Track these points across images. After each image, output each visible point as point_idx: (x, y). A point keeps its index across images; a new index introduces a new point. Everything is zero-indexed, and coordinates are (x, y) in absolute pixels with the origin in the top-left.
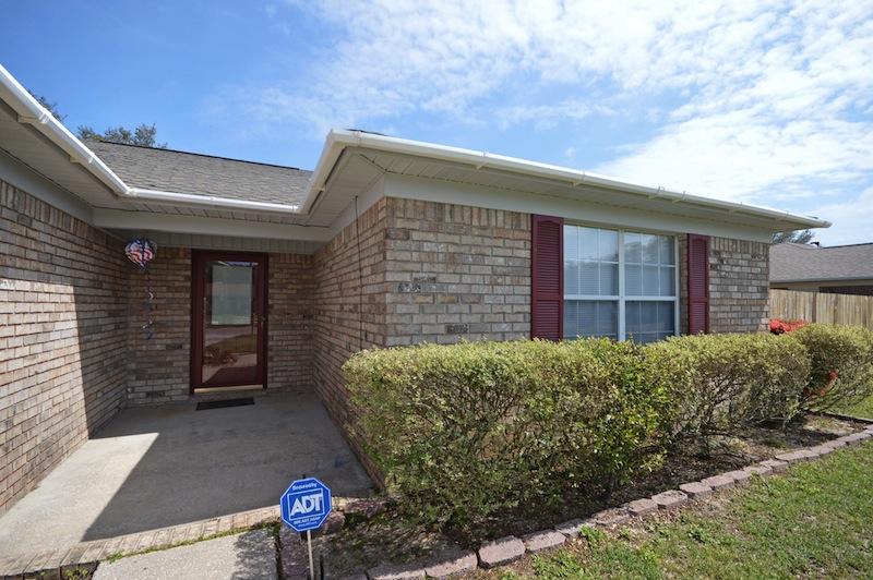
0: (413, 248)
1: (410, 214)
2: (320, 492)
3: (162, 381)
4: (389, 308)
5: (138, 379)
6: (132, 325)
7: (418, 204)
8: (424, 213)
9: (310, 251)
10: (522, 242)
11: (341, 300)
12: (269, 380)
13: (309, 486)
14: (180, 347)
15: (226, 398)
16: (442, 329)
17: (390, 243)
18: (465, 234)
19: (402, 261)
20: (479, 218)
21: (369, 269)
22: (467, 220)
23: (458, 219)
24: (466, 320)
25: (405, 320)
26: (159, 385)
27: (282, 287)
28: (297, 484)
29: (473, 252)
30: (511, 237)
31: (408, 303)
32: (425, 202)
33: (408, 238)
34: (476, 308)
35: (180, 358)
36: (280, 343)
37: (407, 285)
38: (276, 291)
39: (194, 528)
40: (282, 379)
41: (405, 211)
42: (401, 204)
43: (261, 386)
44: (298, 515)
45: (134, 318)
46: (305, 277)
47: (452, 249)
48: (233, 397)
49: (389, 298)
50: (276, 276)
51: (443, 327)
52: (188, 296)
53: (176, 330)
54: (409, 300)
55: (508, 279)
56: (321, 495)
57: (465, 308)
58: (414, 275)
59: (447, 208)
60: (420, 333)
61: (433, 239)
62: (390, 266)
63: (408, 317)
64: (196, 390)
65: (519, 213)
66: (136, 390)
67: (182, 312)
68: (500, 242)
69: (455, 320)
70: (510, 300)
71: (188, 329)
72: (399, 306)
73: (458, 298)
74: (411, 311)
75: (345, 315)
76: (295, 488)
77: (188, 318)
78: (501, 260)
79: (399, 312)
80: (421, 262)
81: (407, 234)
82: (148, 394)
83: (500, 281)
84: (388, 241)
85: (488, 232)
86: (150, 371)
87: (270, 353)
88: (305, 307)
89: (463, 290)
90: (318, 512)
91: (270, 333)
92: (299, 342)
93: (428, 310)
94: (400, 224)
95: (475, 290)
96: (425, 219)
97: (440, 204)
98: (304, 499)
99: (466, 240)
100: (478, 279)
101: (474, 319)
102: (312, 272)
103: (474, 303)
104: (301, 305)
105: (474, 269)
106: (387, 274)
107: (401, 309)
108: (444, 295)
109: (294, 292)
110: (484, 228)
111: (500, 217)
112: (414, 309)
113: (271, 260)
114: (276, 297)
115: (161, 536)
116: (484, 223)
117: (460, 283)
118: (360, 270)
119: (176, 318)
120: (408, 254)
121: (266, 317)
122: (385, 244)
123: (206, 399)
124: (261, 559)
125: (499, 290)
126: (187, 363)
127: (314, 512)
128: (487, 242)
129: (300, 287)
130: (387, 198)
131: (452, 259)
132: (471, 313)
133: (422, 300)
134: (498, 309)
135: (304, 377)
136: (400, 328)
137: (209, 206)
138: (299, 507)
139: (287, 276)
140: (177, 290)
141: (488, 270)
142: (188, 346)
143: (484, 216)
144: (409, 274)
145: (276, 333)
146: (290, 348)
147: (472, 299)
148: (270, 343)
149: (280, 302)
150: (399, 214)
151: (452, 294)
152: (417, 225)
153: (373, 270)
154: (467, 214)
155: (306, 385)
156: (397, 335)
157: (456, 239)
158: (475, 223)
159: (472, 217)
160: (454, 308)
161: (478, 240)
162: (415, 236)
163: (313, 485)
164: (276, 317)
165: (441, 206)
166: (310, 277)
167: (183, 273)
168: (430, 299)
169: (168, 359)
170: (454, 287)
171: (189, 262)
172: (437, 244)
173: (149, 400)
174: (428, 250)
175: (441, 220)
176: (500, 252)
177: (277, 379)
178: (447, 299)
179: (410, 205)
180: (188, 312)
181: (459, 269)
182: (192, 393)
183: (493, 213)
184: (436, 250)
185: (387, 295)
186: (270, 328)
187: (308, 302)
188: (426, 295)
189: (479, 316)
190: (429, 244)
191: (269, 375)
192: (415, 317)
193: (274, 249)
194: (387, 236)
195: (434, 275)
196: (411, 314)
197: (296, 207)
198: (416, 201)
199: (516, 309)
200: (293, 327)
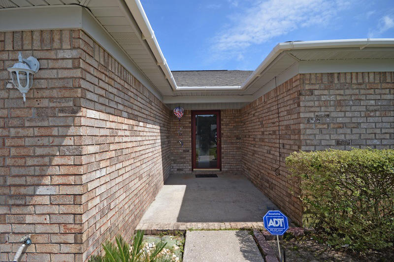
0: (315, 99)
1: (313, 81)
2: (282, 218)
3: (182, 165)
4: (302, 132)
5: (174, 163)
6: (172, 142)
7: (318, 75)
8: (322, 79)
9: (239, 107)
10: (388, 90)
11: (262, 130)
12: (222, 167)
13: (277, 214)
14: (188, 151)
15: (206, 173)
16: (333, 142)
17: (302, 98)
18: (348, 89)
19: (309, 107)
20: (357, 79)
21: (286, 112)
22: (348, 81)
23: (342, 80)
24: (348, 137)
25: (311, 137)
26: (181, 166)
27: (227, 125)
28: (270, 212)
29: (353, 99)
30: (379, 87)
31: (313, 129)
32: (322, 74)
33: (312, 94)
34: (355, 131)
35: (188, 156)
36: (227, 151)
37: (312, 119)
38: (224, 127)
39: (216, 225)
40: (228, 167)
41: (310, 80)
42: (308, 77)
43: (219, 170)
44: (272, 227)
45: (172, 139)
46: (237, 120)
47: (339, 98)
48: (208, 173)
49: (302, 126)
50: (224, 120)
51: (334, 141)
52: (190, 130)
53: (187, 144)
54: (314, 127)
55: (378, 113)
56: (283, 219)
57: (349, 131)
58: (316, 114)
59: (336, 76)
60: (320, 144)
61: (328, 94)
62: (302, 109)
63: (313, 136)
64: (194, 169)
65: (386, 72)
66: (174, 167)
67: (188, 137)
68: (372, 91)
69: (342, 137)
70: (378, 125)
71: (191, 144)
72: (308, 130)
73: (343, 125)
74: (315, 133)
75: (265, 137)
76: (270, 214)
77: (191, 139)
78: (373, 102)
79: (307, 133)
80: (320, 107)
81: (311, 92)
82: (178, 170)
83: (372, 114)
84: (301, 97)
85: (363, 86)
86: (178, 160)
87: (222, 155)
88: (237, 134)
89: (347, 120)
90: (281, 227)
91: (222, 146)
92: (235, 150)
93: (324, 132)
94: (307, 87)
95: (354, 120)
96: (322, 83)
97: (331, 73)
98: (274, 220)
99: (348, 92)
100: (356, 114)
101: (353, 137)
102: (240, 117)
103: (354, 128)
104: (235, 133)
105: (353, 108)
106: (301, 114)
107: (308, 132)
108: (334, 124)
109: (232, 127)
110: (360, 84)
111: (372, 76)
112: (317, 132)
113: (222, 113)
114: (225, 129)
115: (205, 225)
116: (360, 81)
117: (345, 116)
118: (278, 113)
119: (187, 139)
120: (313, 103)
121: (220, 139)
122: (299, 98)
123: (198, 173)
124: (250, 244)
125: (371, 120)
126: (191, 158)
127: (279, 226)
128: (362, 92)
129: (235, 124)
130: (300, 74)
131: (339, 104)
132: (352, 133)
133: (321, 127)
134: (371, 131)
135: (238, 167)
136: (308, 142)
137: (204, 90)
138: (272, 223)
139: (229, 120)
140: (186, 127)
141: (364, 109)
142: (191, 151)
143: (360, 76)
144: (313, 113)
145: (225, 146)
146: (231, 153)
147: (353, 125)
148: (222, 151)
149: (226, 132)
150: (307, 82)
151: (340, 123)
152: (317, 87)
153: (287, 113)
154: (348, 77)
155: (238, 170)
156: (307, 146)
157: (342, 92)
158: (354, 81)
159: (352, 78)
160: (340, 131)
161: (357, 91)
162: (316, 92)
163: (278, 214)
164: (225, 139)
165: (332, 74)
166: (240, 120)
167: (188, 120)
168: (326, 126)
169: (184, 156)
170: (341, 119)
171: (190, 116)
172: (330, 96)
173: (178, 172)
174: (324, 100)
175: (332, 82)
176: (372, 97)
177: (226, 167)
178: (336, 126)
179: (313, 76)
180: (190, 136)
181: (344, 109)
182: (193, 170)
183: (367, 75)
184: (329, 99)
185: (301, 125)
186: (222, 143)
187: (238, 131)
188: (324, 124)
189: (358, 135)
190: (325, 96)
191: (222, 165)
192: (317, 136)
193: (223, 108)
194: (300, 94)
195: (328, 113)
196: (315, 135)
197: (240, 87)
198: (316, 74)
199: (384, 131)
200: (232, 143)
